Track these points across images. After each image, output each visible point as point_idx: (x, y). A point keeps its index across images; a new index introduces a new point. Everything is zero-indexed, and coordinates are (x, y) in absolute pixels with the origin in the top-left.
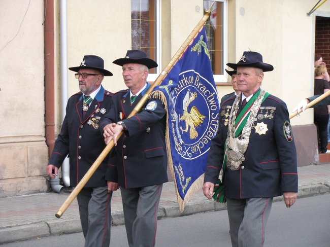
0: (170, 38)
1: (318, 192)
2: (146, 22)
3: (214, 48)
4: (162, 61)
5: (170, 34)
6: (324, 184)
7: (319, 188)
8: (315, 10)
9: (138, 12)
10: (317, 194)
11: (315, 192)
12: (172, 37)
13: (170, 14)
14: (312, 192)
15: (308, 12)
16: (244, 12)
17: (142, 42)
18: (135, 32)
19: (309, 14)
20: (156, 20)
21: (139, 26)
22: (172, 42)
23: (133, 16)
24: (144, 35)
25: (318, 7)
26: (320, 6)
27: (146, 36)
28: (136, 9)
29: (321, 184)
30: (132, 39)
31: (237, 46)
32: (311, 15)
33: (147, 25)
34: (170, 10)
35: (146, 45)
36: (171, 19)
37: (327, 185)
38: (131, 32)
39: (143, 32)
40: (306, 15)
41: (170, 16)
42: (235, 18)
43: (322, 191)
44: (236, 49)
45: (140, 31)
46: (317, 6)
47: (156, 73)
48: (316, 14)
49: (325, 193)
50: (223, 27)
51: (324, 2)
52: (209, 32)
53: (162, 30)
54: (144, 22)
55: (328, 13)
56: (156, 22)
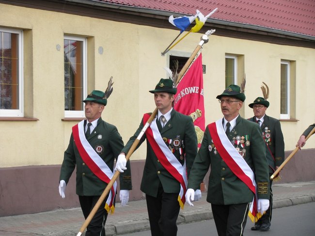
0: (32, 75)
2: (8, 59)
3: (73, 85)
4: (24, 97)
5: (32, 71)
8: (169, 50)
9: (1, 50)
12: (34, 74)
13: (32, 52)
15: (163, 52)
16: (103, 52)
17: (5, 79)
19: (163, 54)
20: (18, 58)
21: (1, 64)
22: (34, 79)
24: (6, 72)
25: (172, 47)
27: (8, 72)
31: (96, 83)
32: (166, 54)
33: (9, 62)
34: (32, 48)
35: (9, 82)
36: (32, 57)
39: (5, 70)
40: (161, 54)
41: (32, 54)
42: (94, 56)
44: (96, 86)
45: (3, 68)
47: (18, 109)
48: (170, 53)
49: (181, 223)
50: (82, 65)
51: (177, 43)
52: (69, 69)
53: (24, 67)
54: (6, 59)
55: (181, 53)
56: (18, 60)
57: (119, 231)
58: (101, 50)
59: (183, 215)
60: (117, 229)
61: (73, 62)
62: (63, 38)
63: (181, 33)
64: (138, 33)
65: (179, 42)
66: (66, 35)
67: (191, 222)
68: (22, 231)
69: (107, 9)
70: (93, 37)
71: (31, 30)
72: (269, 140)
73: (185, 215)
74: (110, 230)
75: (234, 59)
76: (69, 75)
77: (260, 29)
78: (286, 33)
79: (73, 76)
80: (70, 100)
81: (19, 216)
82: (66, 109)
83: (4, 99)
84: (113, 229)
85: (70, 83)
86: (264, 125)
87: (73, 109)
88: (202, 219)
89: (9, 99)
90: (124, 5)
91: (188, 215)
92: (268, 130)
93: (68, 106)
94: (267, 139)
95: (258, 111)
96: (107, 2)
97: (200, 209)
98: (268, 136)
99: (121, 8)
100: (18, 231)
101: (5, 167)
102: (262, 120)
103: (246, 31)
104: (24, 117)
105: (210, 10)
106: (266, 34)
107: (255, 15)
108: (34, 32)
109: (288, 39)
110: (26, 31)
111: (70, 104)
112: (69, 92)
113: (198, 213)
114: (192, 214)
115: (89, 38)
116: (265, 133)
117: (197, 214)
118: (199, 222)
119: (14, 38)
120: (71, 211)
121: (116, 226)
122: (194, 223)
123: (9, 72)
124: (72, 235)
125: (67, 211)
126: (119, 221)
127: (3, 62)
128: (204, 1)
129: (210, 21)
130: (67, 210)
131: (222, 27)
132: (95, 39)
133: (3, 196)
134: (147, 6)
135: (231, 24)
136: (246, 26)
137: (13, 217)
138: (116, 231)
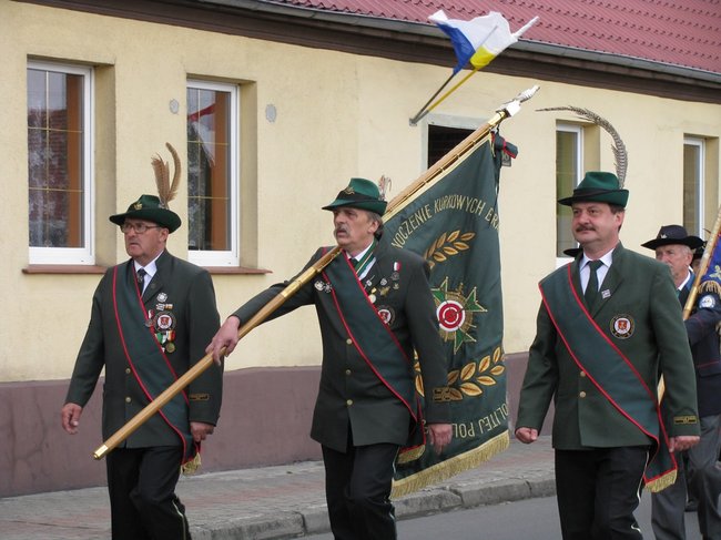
0: (113, 169)
1: (437, 508)
2: (60, 133)
3: (208, 192)
4: (96, 219)
5: (115, 160)
6: (451, 490)
7: (440, 498)
8: (428, 112)
9: (44, 113)
10: (434, 511)
11: (431, 507)
12: (118, 167)
13: (114, 117)
14: (425, 507)
15: (413, 116)
16: (275, 116)
17: (53, 179)
18: (36, 156)
19: (414, 121)
20: (83, 129)
21: (44, 143)
22: (118, 177)
23: (31, 120)
24: (55, 163)
25: (433, 107)
26: (437, 103)
27: (59, 164)
28: (38, 106)
29: (444, 488)
30: (30, 171)
31: (259, 189)
32: (420, 122)
33: (63, 141)
34: (115, 109)
35: (61, 185)
36: (115, 128)
37: (456, 492)
38: (26, 157)
39: (54, 157)
40: (408, 122)
41: (115, 122)
42: (255, 127)
43: (445, 505)
44: (259, 194)
45: (48, 153)
46: (432, 104)
47: (83, 246)
48: (430, 120)
49: (452, 508)
50: (229, 146)
51: (447, 95)
52: (199, 157)
53: (95, 152)
54: (55, 133)
55: (455, 119)
56: (83, 134)
57: (311, 525)
58: (272, 112)
59: (458, 489)
60: (307, 521)
61: (207, 139)
62: (185, 84)
63: (455, 73)
64: (356, 73)
65: (449, 93)
66: (191, 77)
67: (477, 506)
68: (89, 525)
69: (285, 19)
70: (254, 82)
71: (113, 66)
72: (168, 336)
73: (462, 491)
74: (291, 523)
75: (576, 133)
76: (197, 170)
77: (636, 64)
78: (695, 75)
79: (208, 171)
80: (201, 227)
81: (83, 492)
82: (191, 248)
83: (51, 224)
84: (297, 521)
85: (201, 188)
86: (153, 286)
87: (208, 248)
88: (501, 500)
89: (61, 224)
90: (324, 8)
91: (468, 490)
92: (167, 302)
93: (196, 240)
94: (163, 332)
95: (135, 240)
96: (298, 4)
97: (498, 476)
98: (165, 322)
99: (318, 17)
100: (80, 524)
101: (52, 378)
102: (151, 270)
103: (603, 68)
104: (96, 265)
105: (522, 22)
106: (649, 75)
107: (625, 33)
108: (119, 71)
109: (701, 87)
110: (101, 69)
111: (200, 236)
112: (197, 207)
113: (493, 486)
114: (477, 488)
115: (244, 85)
116: (156, 313)
117: (490, 488)
118: (496, 507)
119: (73, 84)
120: (201, 480)
121: (305, 513)
122: (483, 509)
123: (62, 161)
124: (204, 533)
125: (193, 480)
126: (312, 503)
127: (48, 141)
128: (518, 3)
129: (523, 46)
130: (192, 477)
131: (550, 60)
132: (259, 88)
133: (47, 446)
134: (378, 11)
135: (569, 53)
136: (603, 58)
137: (70, 492)
138: (304, 525)
